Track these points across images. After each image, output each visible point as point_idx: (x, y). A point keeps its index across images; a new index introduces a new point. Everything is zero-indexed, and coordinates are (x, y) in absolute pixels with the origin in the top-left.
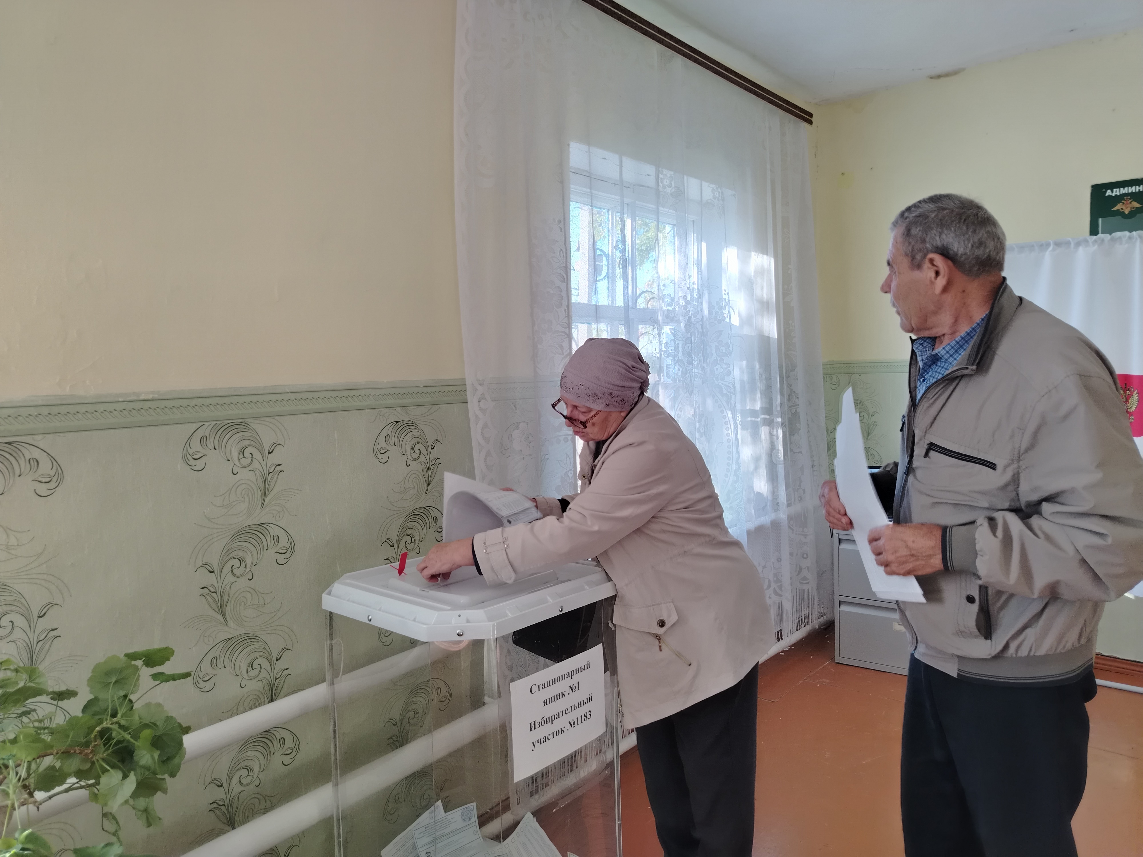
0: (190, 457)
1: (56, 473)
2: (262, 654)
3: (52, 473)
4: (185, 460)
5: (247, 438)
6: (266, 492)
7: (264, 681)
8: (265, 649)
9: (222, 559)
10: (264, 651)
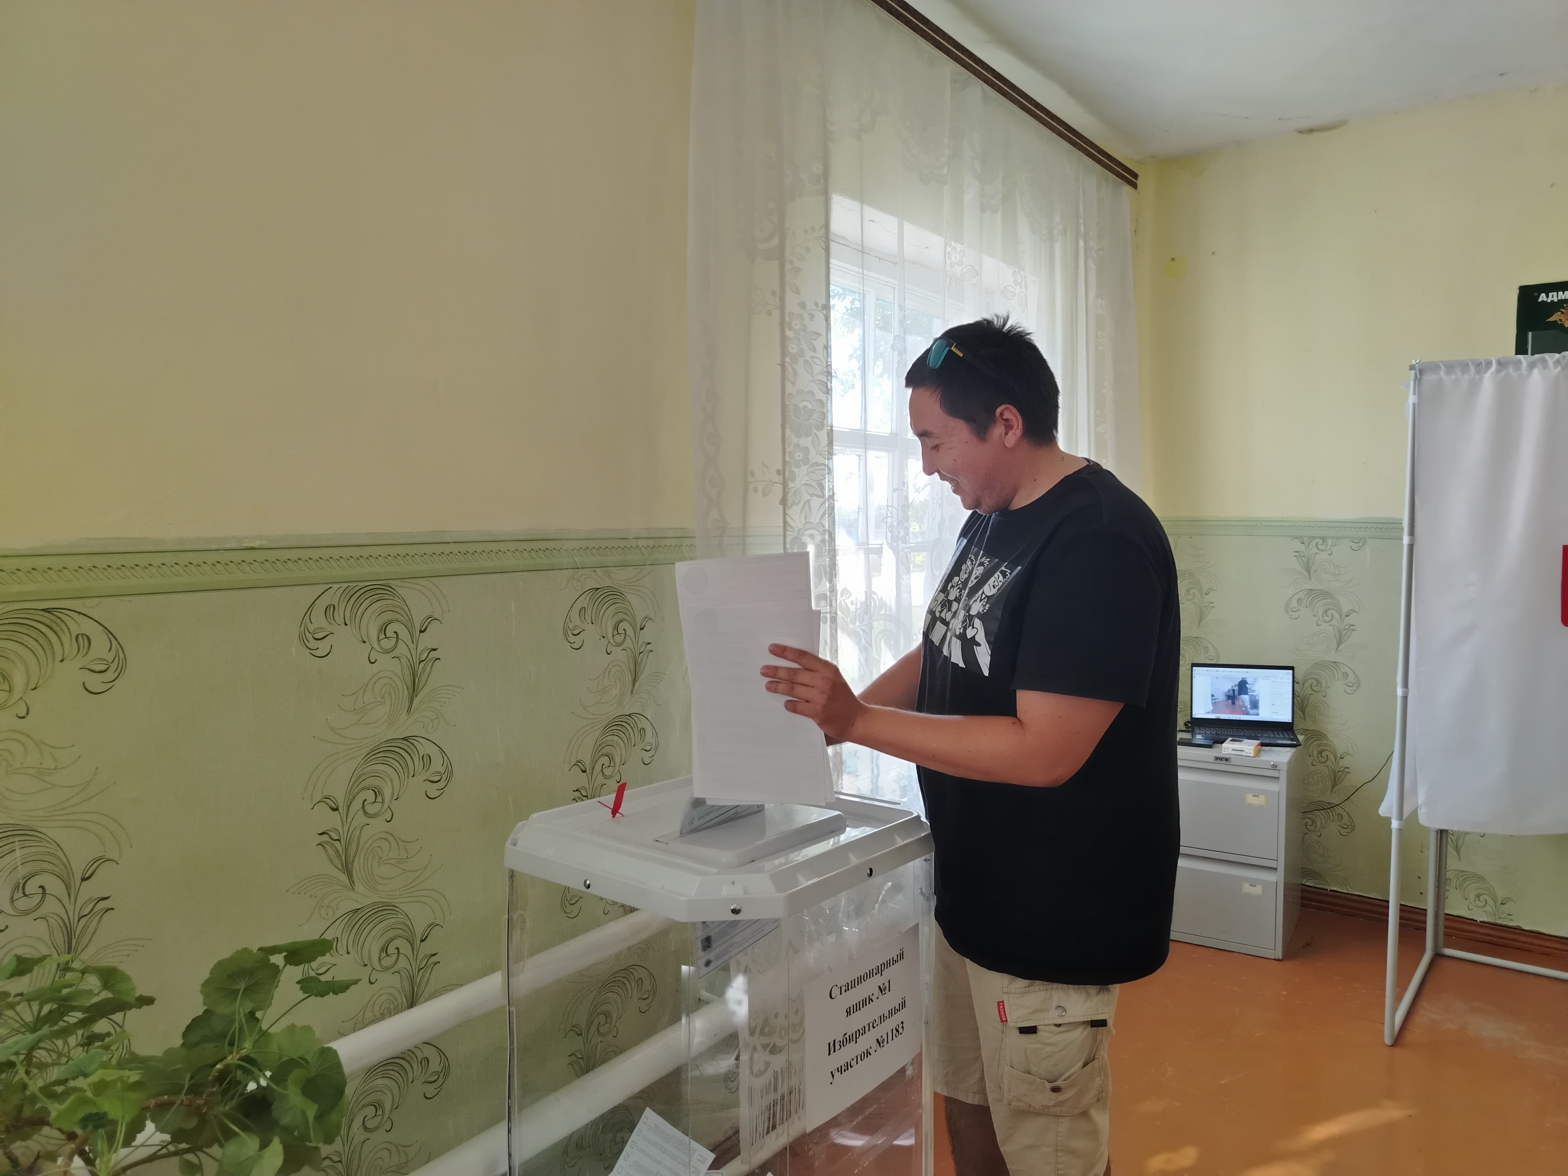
0: (309, 636)
1: (115, 657)
2: (401, 932)
3: (110, 657)
4: (302, 639)
5: (391, 608)
6: (414, 690)
7: (402, 973)
8: (407, 925)
9: (350, 791)
10: (406, 929)
